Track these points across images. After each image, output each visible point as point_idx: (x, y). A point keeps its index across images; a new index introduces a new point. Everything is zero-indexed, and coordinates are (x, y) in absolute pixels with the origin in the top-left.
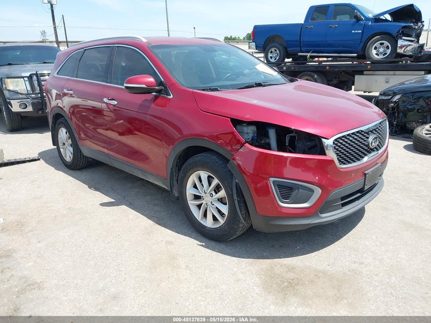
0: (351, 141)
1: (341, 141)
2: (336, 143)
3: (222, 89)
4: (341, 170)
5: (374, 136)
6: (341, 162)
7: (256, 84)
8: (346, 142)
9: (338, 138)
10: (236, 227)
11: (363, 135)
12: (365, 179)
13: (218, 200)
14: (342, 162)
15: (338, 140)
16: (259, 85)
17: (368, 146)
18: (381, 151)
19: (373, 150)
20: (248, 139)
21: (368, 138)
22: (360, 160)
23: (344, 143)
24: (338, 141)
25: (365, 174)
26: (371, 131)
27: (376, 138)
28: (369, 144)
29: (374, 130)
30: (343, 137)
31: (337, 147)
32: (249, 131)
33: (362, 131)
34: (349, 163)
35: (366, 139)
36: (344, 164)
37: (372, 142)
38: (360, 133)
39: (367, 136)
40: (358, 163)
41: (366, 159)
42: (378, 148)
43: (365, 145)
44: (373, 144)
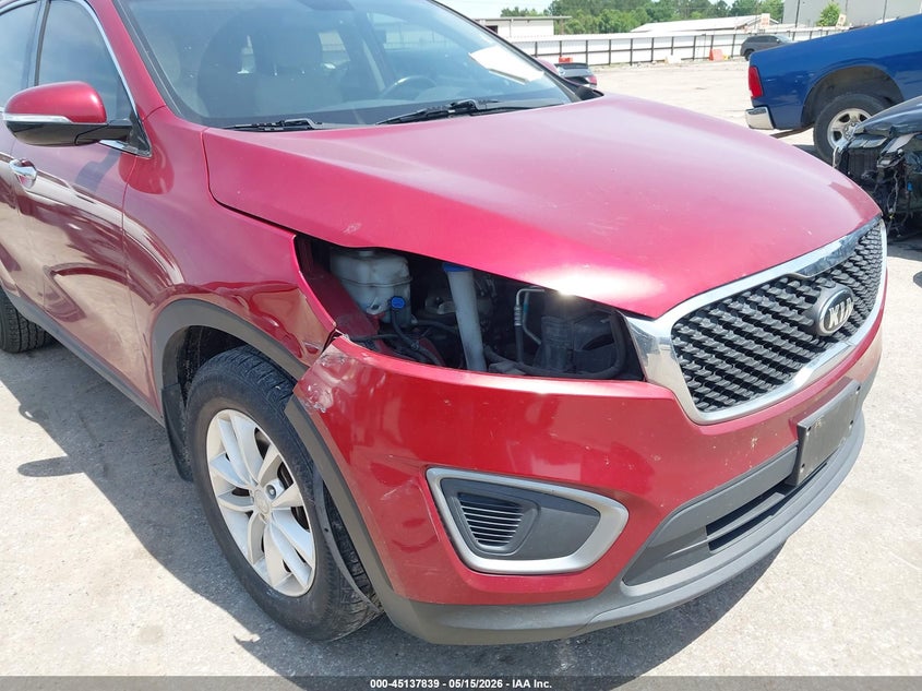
0: (747, 318)
1: (706, 323)
2: (685, 330)
3: (324, 125)
4: (704, 430)
5: (839, 290)
6: (707, 400)
7: (454, 106)
8: (728, 326)
9: (693, 314)
10: (341, 612)
11: (793, 290)
12: (799, 447)
13: (293, 509)
14: (711, 402)
15: (696, 319)
16: (468, 109)
17: (812, 330)
18: (859, 336)
19: (831, 339)
20: (376, 307)
21: (811, 300)
22: (780, 382)
23: (719, 329)
24: (697, 326)
25: (800, 432)
26: (825, 275)
27: (843, 298)
28: (816, 323)
29: (839, 267)
30: (715, 305)
31: (689, 348)
32: (377, 278)
33: (791, 278)
34: (739, 398)
35: (806, 306)
36: (720, 405)
37: (828, 313)
38: (783, 286)
39: (812, 293)
40: (774, 395)
41: (804, 376)
42: (850, 327)
43: (801, 328)
44: (834, 319)
